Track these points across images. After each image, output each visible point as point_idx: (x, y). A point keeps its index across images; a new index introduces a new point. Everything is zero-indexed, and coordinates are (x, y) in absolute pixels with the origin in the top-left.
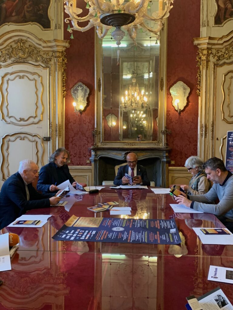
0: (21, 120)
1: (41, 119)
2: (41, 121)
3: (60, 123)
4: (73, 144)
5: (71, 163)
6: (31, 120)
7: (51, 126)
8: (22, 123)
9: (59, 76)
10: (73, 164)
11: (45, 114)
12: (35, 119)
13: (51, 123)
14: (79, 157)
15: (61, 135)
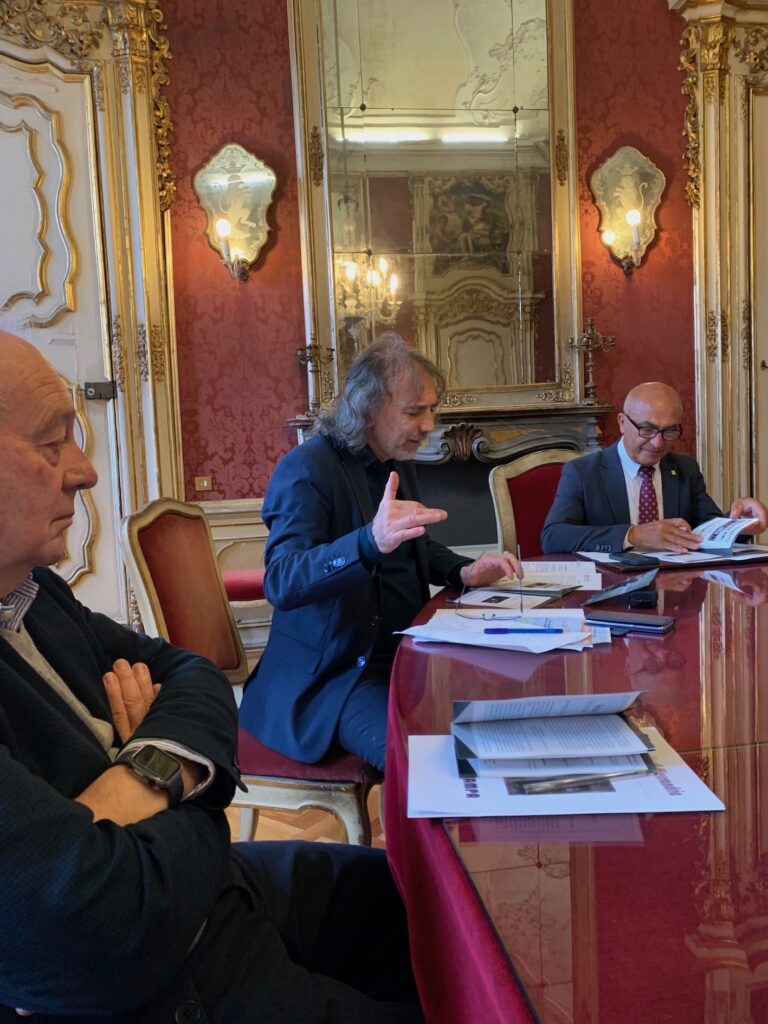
1: (69, 303)
2: (69, 311)
3: (156, 320)
4: (215, 411)
5: (213, 490)
6: (25, 309)
7: (114, 331)
9: (137, 117)
10: (222, 492)
11: (84, 283)
12: (38, 303)
13: (113, 319)
14: (245, 462)
15: (163, 374)
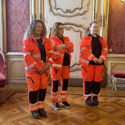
0: (68, 11)
1: (87, 10)
2: (86, 12)
3: (105, 14)
4: (115, 34)
5: (113, 52)
6: (77, 11)
7: (95, 16)
8: (68, 14)
10: (115, 52)
11: (90, 6)
12: (80, 10)
13: (96, 13)
14: (120, 46)
15: (105, 26)
